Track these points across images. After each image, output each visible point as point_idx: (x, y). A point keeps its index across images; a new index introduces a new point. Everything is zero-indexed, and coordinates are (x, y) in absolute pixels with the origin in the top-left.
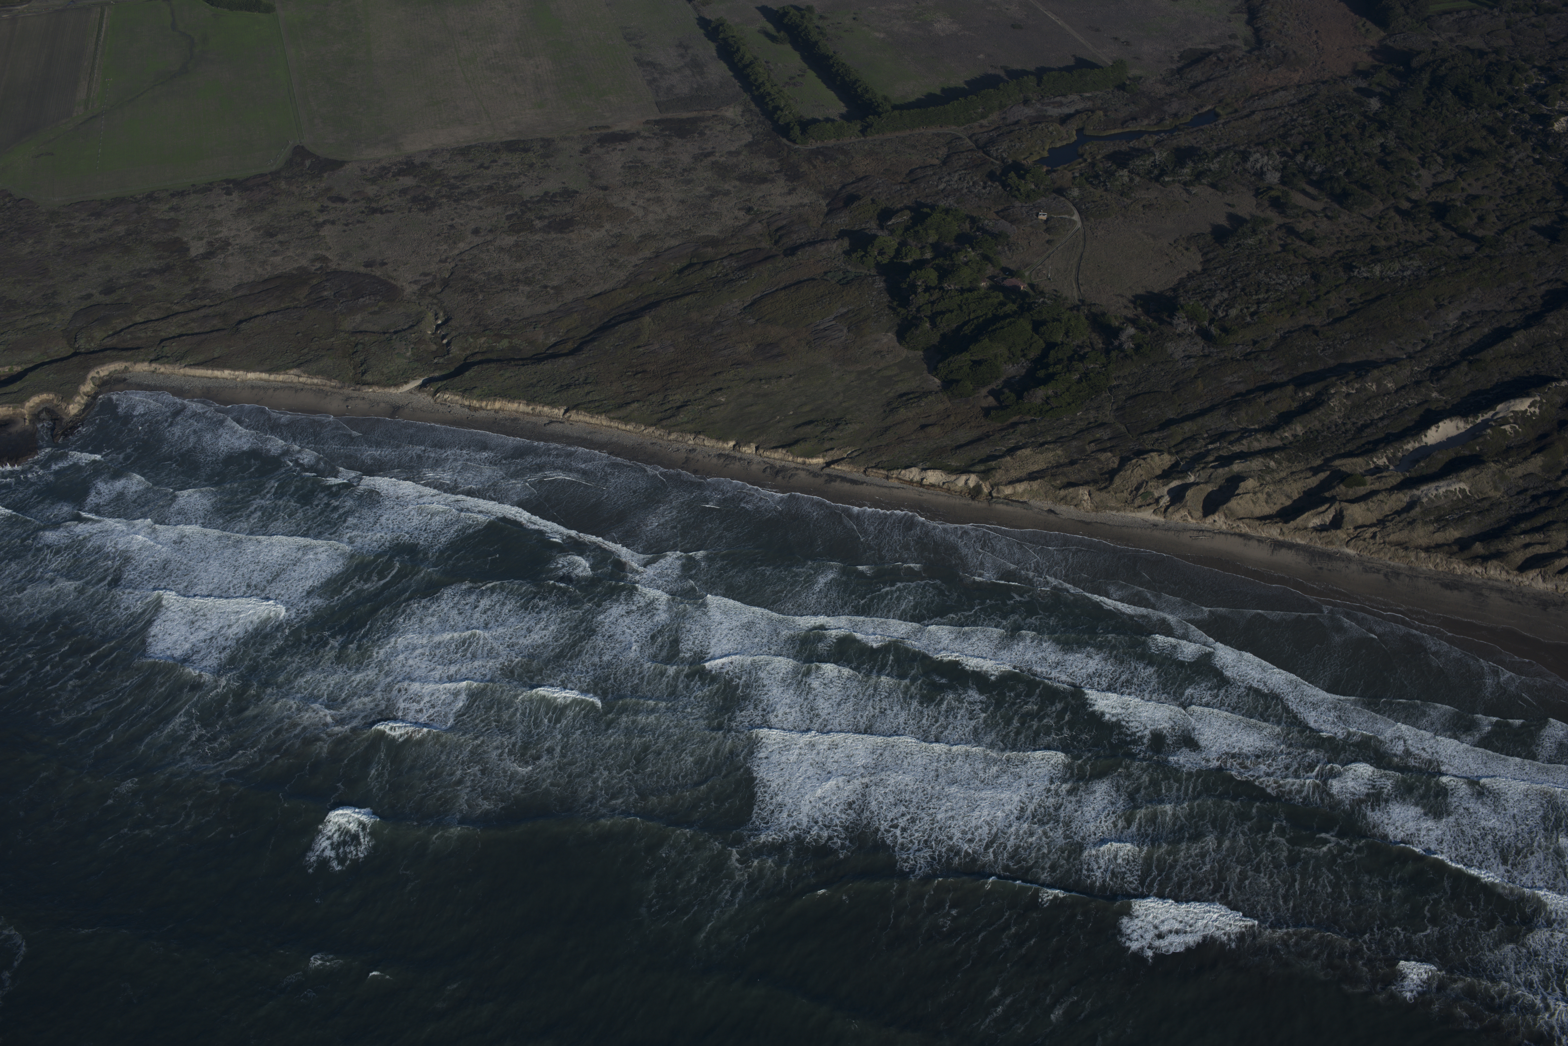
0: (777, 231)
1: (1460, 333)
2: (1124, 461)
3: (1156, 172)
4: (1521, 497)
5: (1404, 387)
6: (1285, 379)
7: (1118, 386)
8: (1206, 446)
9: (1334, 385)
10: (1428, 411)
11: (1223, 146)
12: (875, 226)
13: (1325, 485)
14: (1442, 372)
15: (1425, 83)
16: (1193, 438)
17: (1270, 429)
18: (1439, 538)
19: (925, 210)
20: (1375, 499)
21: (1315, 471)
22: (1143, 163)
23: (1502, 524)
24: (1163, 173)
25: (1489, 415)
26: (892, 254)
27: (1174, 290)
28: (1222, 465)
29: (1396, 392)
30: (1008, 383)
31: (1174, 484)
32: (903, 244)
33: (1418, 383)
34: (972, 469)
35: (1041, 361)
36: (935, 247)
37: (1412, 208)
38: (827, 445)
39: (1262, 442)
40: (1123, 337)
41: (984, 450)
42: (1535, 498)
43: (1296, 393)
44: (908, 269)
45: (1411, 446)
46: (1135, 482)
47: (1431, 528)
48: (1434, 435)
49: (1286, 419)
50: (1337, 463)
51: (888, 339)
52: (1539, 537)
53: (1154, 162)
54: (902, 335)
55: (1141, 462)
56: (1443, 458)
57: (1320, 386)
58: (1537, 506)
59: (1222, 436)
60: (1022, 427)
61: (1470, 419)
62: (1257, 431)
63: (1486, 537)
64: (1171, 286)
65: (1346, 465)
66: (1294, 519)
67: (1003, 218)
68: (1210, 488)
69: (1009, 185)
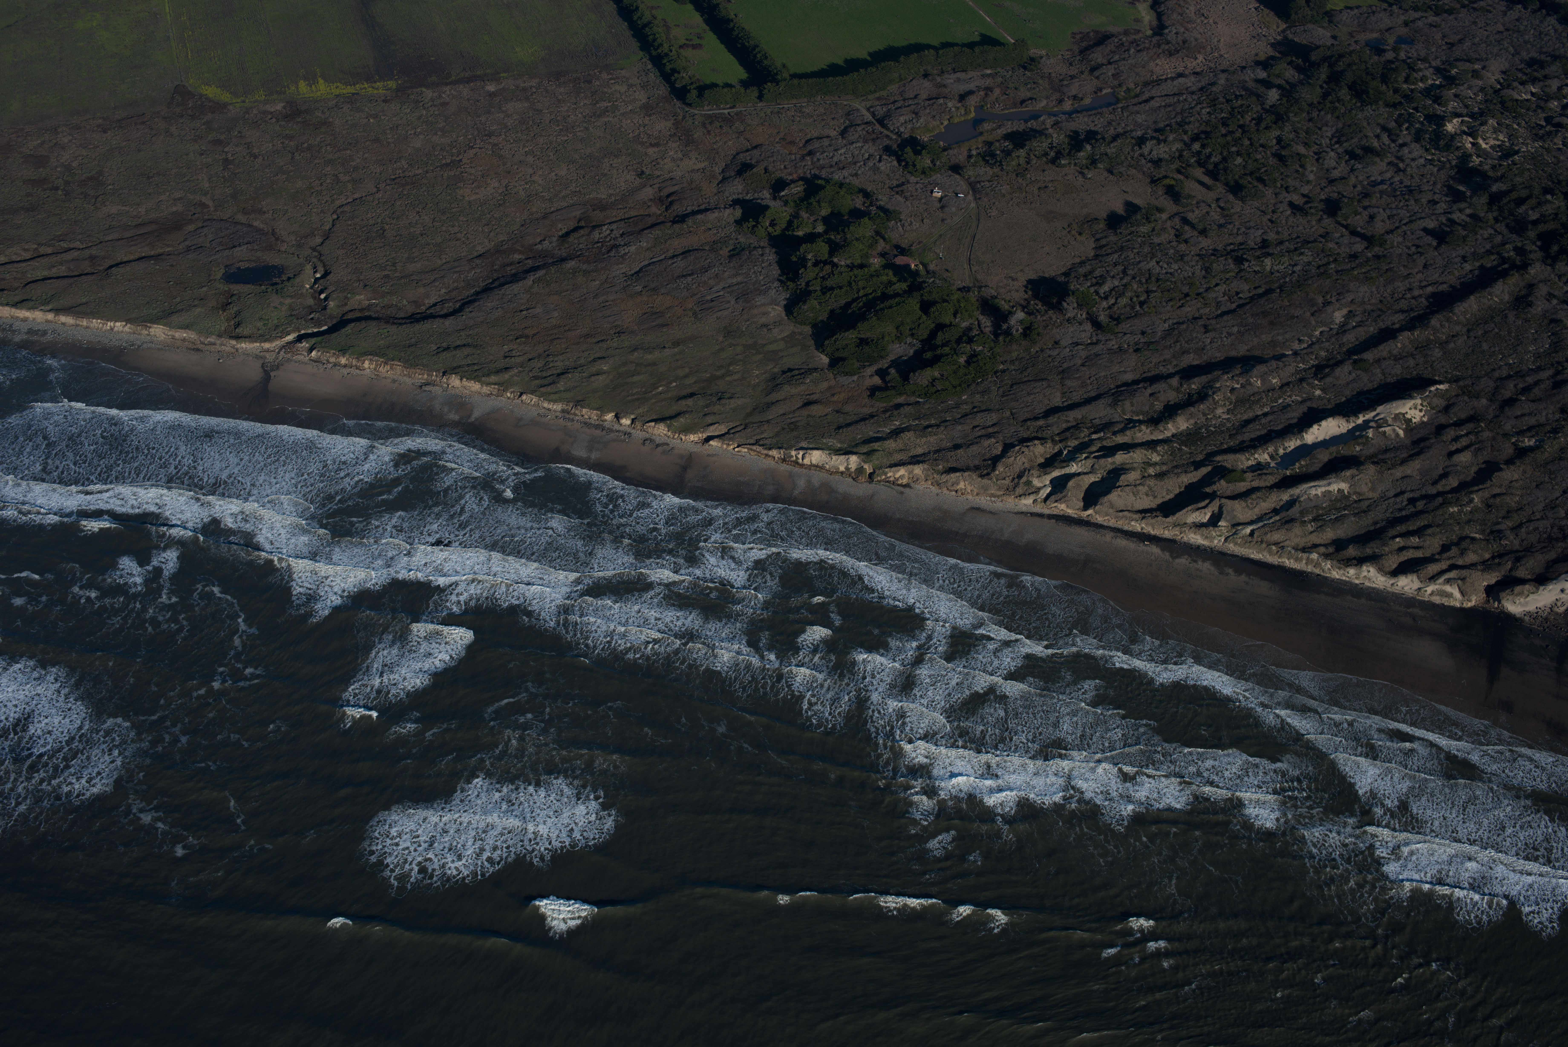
0: (668, 196)
1: (1345, 331)
2: (1007, 447)
3: (1052, 154)
4: (1398, 500)
5: (1288, 384)
6: (1172, 370)
7: (1003, 371)
8: (1089, 435)
9: (1217, 379)
10: (1310, 409)
11: (1120, 130)
12: (768, 196)
13: (1207, 480)
14: (1327, 370)
15: (1323, 76)
16: (1077, 427)
17: (1155, 421)
18: (1315, 539)
19: (820, 182)
20: (1254, 496)
21: (1197, 465)
22: (1040, 145)
23: (1378, 526)
24: (1059, 154)
25: (1370, 415)
26: (784, 226)
27: (1066, 274)
28: (1104, 456)
29: (1281, 387)
30: (895, 363)
31: (1056, 473)
32: (796, 216)
33: (1301, 380)
34: (855, 450)
35: (929, 342)
36: (826, 220)
37: (1306, 203)
38: (709, 419)
39: (1144, 434)
40: (1013, 321)
41: (868, 430)
42: (1412, 501)
43: (1181, 385)
44: (799, 241)
45: (1292, 444)
46: (1017, 468)
47: (1310, 528)
48: (1315, 434)
49: (1170, 411)
50: (1218, 458)
51: (777, 312)
52: (1415, 540)
53: (1051, 144)
54: (790, 308)
55: (1024, 449)
56: (1324, 457)
57: (1204, 379)
58: (1413, 510)
59: (1106, 426)
60: (907, 409)
61: (1352, 419)
62: (1140, 422)
63: (1362, 539)
64: (1063, 270)
65: (1228, 460)
66: (1174, 514)
67: (897, 193)
68: (1093, 478)
69: (905, 160)
